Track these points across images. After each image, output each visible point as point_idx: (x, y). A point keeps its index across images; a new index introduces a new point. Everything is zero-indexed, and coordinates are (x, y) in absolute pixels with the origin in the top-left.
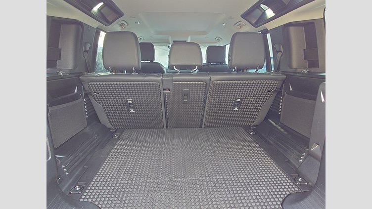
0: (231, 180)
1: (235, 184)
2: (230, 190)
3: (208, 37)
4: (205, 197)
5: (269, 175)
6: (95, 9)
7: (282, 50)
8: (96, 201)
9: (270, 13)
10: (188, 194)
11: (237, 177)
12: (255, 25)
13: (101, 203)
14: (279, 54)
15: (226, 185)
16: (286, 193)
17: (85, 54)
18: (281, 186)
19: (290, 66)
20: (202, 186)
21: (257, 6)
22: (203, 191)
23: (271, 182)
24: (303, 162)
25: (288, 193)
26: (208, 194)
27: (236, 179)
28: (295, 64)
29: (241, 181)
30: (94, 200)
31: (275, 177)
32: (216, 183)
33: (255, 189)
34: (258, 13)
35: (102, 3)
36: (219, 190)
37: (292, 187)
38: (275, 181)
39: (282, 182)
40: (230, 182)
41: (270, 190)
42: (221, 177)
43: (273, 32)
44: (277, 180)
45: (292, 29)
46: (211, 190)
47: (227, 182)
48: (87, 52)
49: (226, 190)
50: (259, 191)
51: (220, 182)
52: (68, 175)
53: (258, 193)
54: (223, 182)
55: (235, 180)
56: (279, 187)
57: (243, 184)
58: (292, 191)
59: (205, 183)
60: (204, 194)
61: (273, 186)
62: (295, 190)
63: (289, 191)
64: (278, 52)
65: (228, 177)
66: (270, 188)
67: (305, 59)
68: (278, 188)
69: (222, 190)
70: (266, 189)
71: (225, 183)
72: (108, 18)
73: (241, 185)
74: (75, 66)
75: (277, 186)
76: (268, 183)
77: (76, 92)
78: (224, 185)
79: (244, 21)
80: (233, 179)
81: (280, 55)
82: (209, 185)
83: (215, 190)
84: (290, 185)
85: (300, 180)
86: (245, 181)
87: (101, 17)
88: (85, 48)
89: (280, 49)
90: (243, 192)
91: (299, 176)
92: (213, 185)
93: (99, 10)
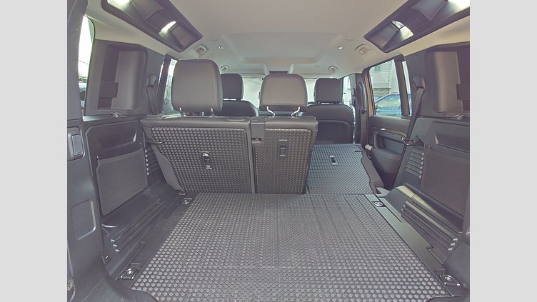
0: (344, 273)
1: (350, 279)
2: (342, 287)
3: (318, 66)
4: (304, 295)
5: (402, 268)
6: (165, 30)
7: (424, 85)
8: (153, 291)
9: (406, 32)
10: (280, 290)
11: (353, 269)
12: (386, 49)
13: (160, 294)
14: (420, 91)
15: (336, 280)
16: (426, 298)
17: (150, 90)
18: (418, 286)
19: (436, 108)
20: (301, 279)
21: (388, 23)
22: (302, 286)
23: (404, 280)
24: (453, 251)
25: (429, 297)
26: (308, 290)
27: (352, 272)
28: (443, 106)
29: (359, 275)
30: (151, 289)
31: (410, 272)
32: (321, 275)
33: (379, 288)
34: (389, 32)
35: (174, 22)
36: (324, 286)
37: (436, 289)
38: (410, 277)
39: (421, 279)
40: (343, 275)
41: (401, 292)
42: (330, 268)
43: (412, 59)
44: (412, 276)
45: (439, 56)
46: (313, 286)
47: (337, 275)
48: (152, 86)
49: (336, 286)
50: (384, 292)
51: (327, 275)
52: (118, 253)
53: (383, 294)
54: (332, 275)
55: (349, 273)
56: (416, 287)
57: (360, 279)
58: (436, 294)
59: (305, 275)
60: (303, 290)
61: (407, 286)
62: (440, 294)
63: (431, 295)
64: (418, 88)
65: (340, 268)
66: (402, 289)
67: (458, 98)
68: (413, 289)
69: (330, 286)
70: (396, 289)
71: (335, 276)
72: (181, 42)
73: (358, 281)
74: (136, 105)
75: (413, 286)
76: (399, 280)
77: (134, 140)
78: (333, 279)
79: (369, 45)
80: (346, 272)
81: (422, 92)
82: (312, 279)
83: (319, 286)
84: (433, 285)
85: (448, 278)
86: (364, 276)
87: (172, 40)
88: (150, 81)
89: (421, 83)
90: (361, 291)
91: (447, 273)
92: (317, 279)
93: (170, 31)
